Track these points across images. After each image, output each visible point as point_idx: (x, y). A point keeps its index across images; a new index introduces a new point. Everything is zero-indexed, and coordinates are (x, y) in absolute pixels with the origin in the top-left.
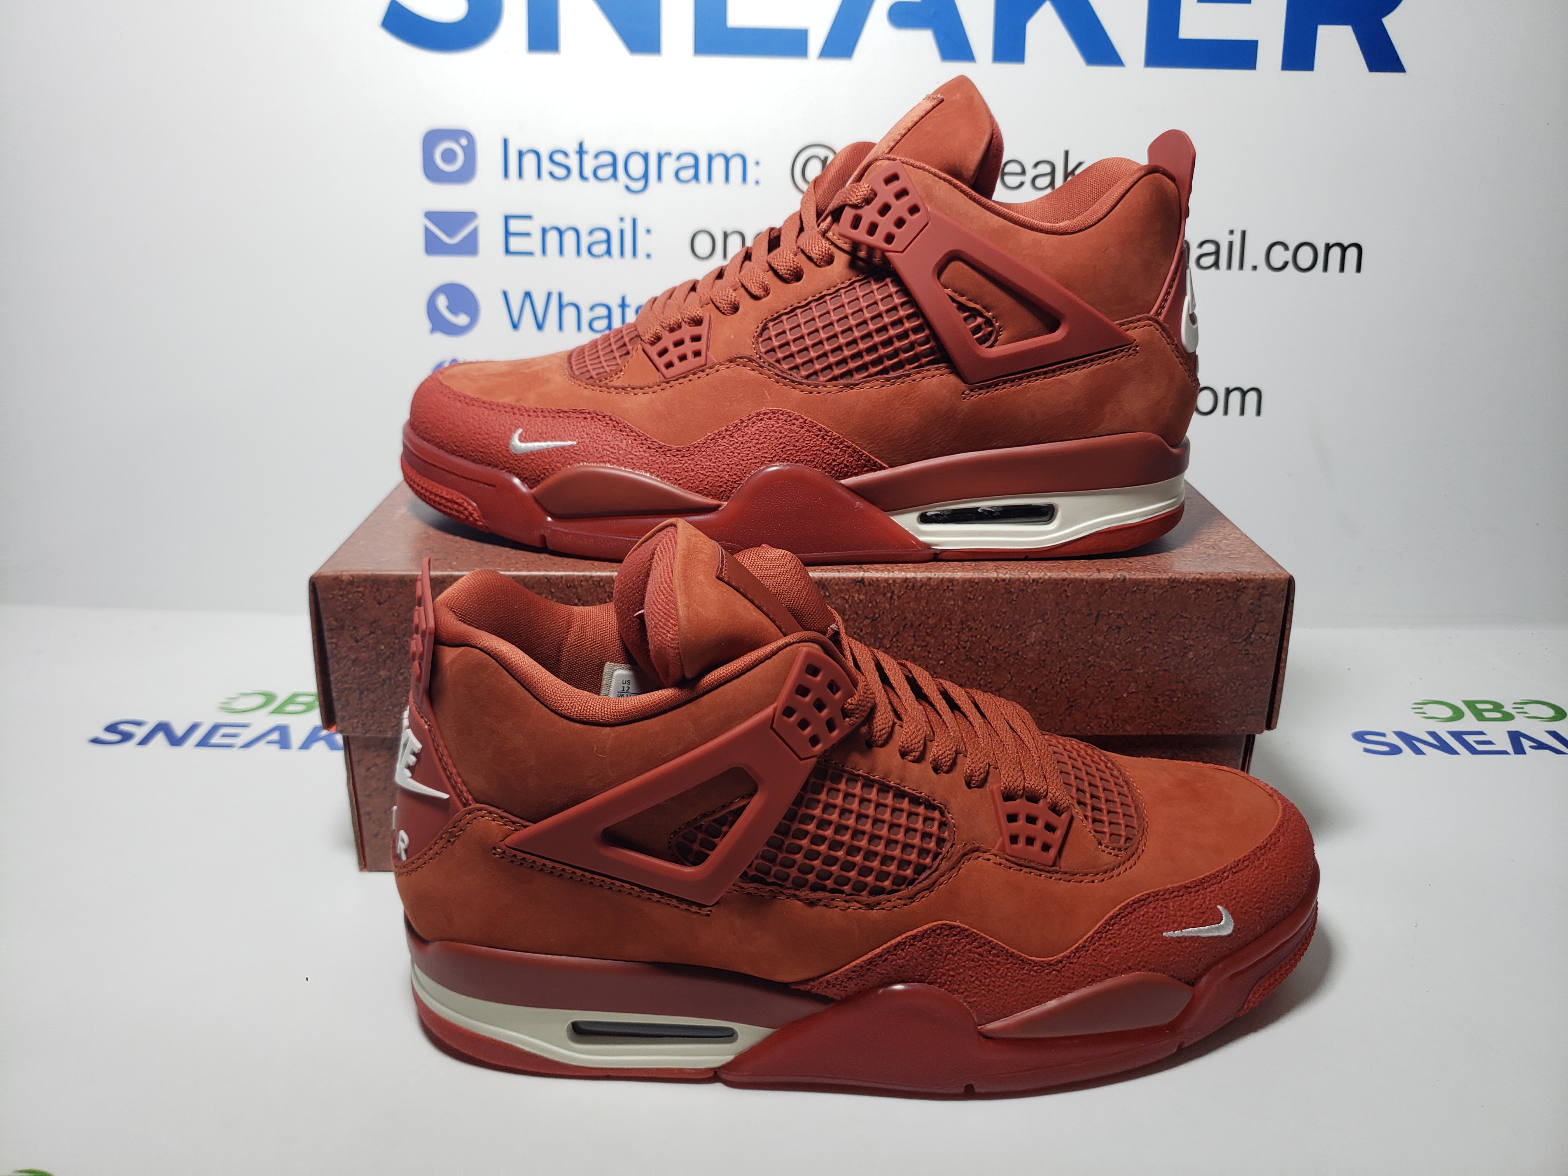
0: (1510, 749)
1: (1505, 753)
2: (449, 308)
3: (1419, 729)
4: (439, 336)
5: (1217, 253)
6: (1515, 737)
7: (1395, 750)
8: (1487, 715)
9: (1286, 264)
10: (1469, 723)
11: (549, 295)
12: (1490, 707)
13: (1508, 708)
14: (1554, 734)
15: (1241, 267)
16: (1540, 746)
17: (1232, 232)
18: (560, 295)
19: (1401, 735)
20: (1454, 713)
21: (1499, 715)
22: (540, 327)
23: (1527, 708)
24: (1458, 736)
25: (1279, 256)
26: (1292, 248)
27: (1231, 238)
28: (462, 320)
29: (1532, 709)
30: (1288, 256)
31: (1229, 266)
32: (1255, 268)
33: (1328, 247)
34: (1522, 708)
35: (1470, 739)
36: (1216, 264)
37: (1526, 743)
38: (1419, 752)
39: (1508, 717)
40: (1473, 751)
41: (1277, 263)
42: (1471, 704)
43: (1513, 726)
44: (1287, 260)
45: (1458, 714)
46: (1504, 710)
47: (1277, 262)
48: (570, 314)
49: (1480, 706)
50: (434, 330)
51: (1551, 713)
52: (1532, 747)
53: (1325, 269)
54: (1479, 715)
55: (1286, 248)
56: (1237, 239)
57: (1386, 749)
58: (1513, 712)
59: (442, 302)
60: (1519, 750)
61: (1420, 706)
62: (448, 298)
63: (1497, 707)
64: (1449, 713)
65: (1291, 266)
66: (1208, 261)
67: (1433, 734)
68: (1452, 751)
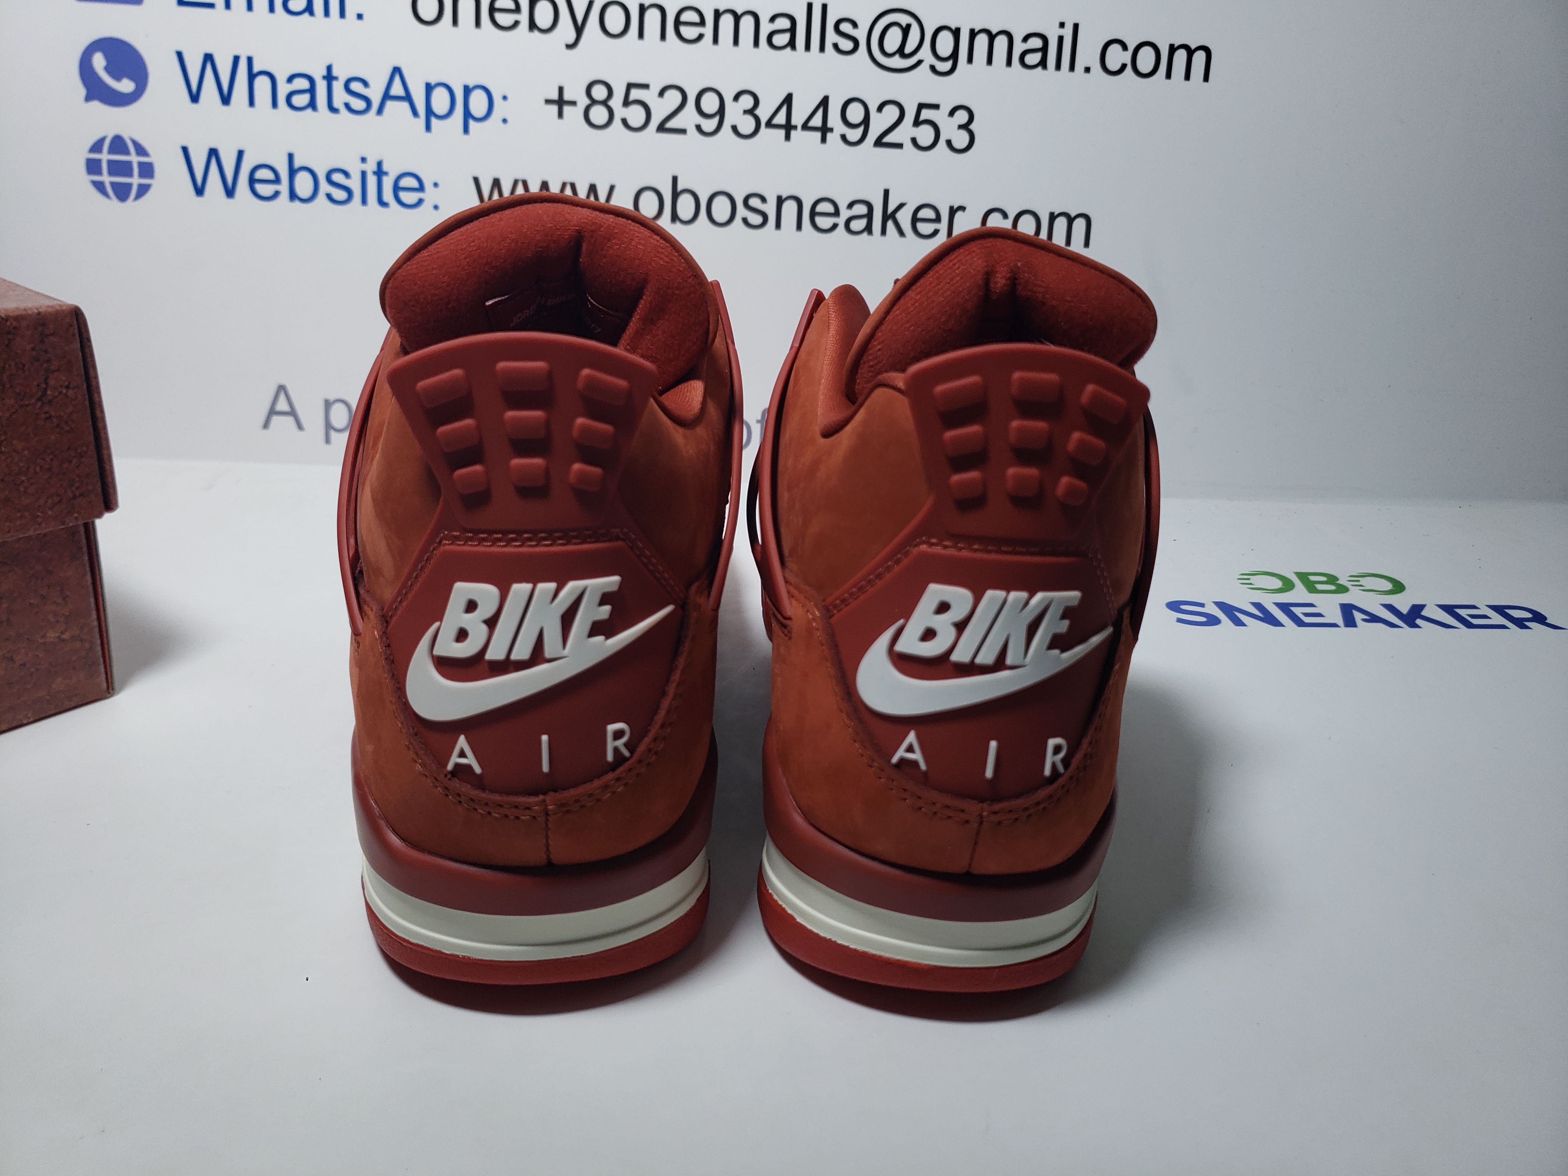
0: (1340, 622)
1: (1335, 625)
2: (107, 69)
3: (1242, 599)
4: (96, 104)
5: (1044, 50)
6: (1348, 611)
7: (1213, 621)
8: (1320, 587)
9: (1124, 66)
10: (1299, 594)
11: (236, 59)
12: (1324, 579)
13: (1342, 581)
14: (1390, 608)
15: (1072, 68)
16: (1373, 619)
17: (1062, 25)
18: (250, 60)
19: (1221, 605)
20: (1284, 585)
21: (1333, 588)
22: (226, 100)
23: (1363, 581)
24: (1285, 608)
25: (1116, 57)
26: (1131, 48)
27: (1061, 32)
28: (126, 86)
29: (1368, 582)
30: (1127, 57)
31: (1058, 67)
32: (1087, 70)
33: (1173, 49)
34: (1358, 581)
35: (1298, 611)
36: (1043, 63)
37: (1358, 616)
38: (1239, 623)
39: (1342, 589)
40: (1299, 623)
41: (1113, 66)
42: (1303, 577)
43: (1345, 599)
44: (1125, 62)
45: (1288, 585)
46: (1338, 582)
47: (1113, 64)
48: (262, 85)
49: (1313, 578)
50: (88, 98)
51: (1389, 586)
52: (1364, 620)
53: (1168, 75)
54: (1311, 587)
55: (1125, 47)
56: (1068, 33)
57: (1203, 619)
58: (1348, 585)
59: (99, 61)
60: (1350, 622)
61: (1246, 578)
62: (106, 57)
63: (1332, 579)
64: (1278, 584)
65: (1129, 68)
66: (1033, 59)
67: (1258, 606)
68: (1275, 623)
